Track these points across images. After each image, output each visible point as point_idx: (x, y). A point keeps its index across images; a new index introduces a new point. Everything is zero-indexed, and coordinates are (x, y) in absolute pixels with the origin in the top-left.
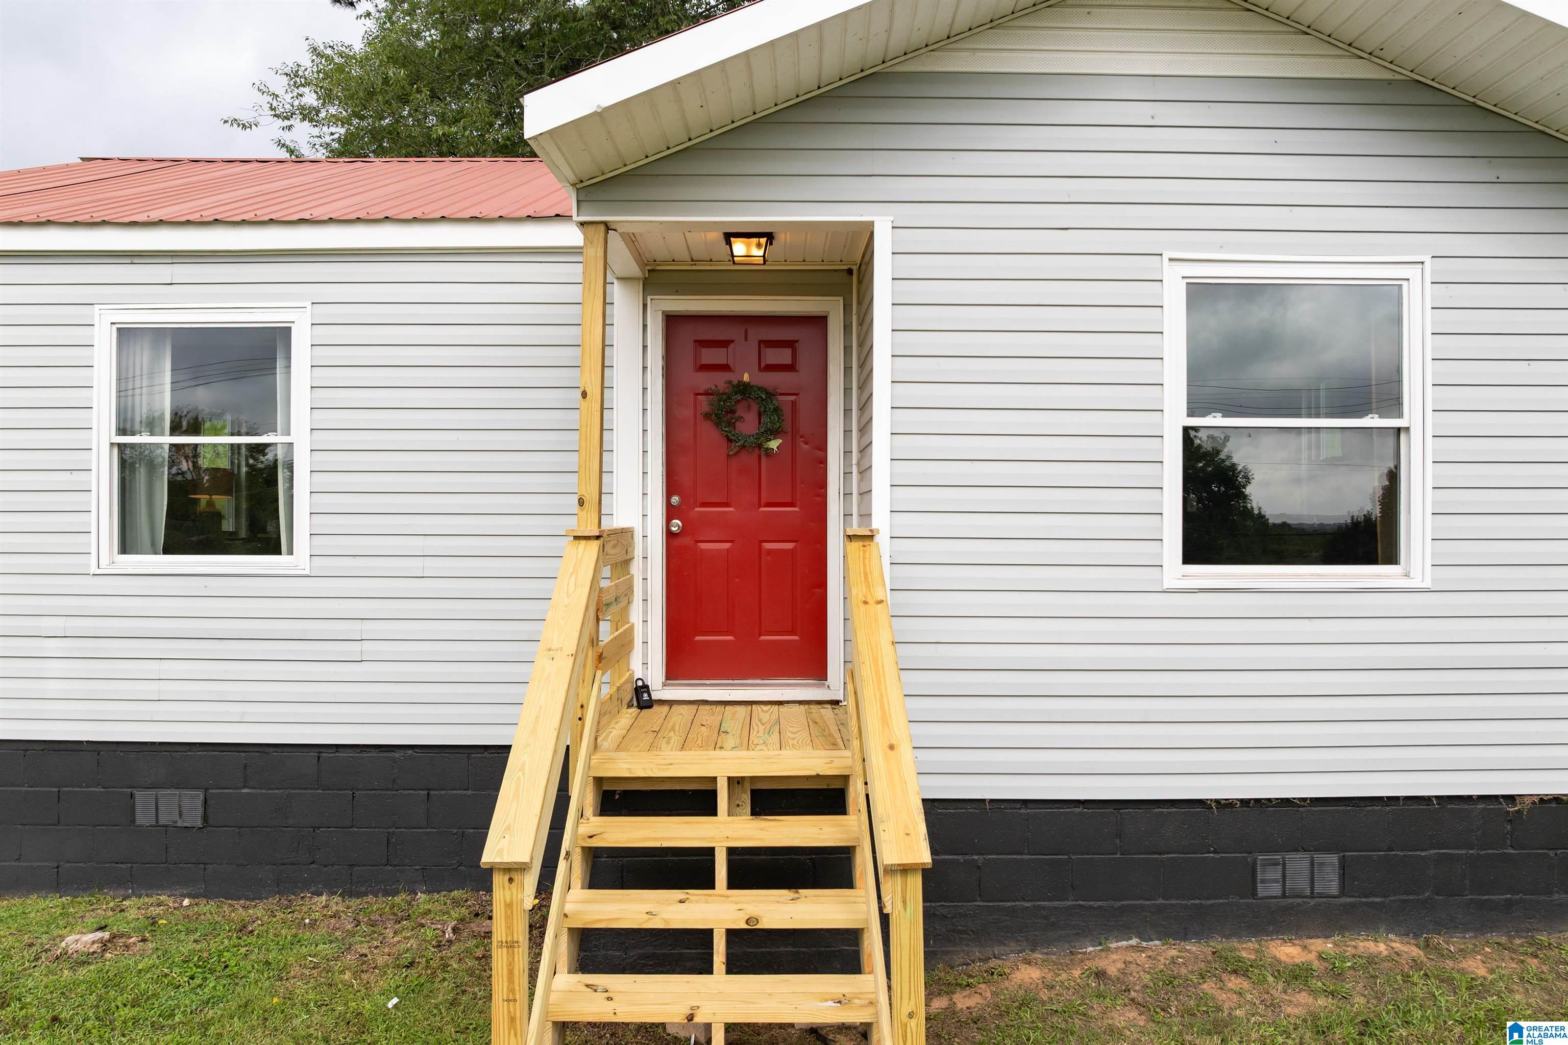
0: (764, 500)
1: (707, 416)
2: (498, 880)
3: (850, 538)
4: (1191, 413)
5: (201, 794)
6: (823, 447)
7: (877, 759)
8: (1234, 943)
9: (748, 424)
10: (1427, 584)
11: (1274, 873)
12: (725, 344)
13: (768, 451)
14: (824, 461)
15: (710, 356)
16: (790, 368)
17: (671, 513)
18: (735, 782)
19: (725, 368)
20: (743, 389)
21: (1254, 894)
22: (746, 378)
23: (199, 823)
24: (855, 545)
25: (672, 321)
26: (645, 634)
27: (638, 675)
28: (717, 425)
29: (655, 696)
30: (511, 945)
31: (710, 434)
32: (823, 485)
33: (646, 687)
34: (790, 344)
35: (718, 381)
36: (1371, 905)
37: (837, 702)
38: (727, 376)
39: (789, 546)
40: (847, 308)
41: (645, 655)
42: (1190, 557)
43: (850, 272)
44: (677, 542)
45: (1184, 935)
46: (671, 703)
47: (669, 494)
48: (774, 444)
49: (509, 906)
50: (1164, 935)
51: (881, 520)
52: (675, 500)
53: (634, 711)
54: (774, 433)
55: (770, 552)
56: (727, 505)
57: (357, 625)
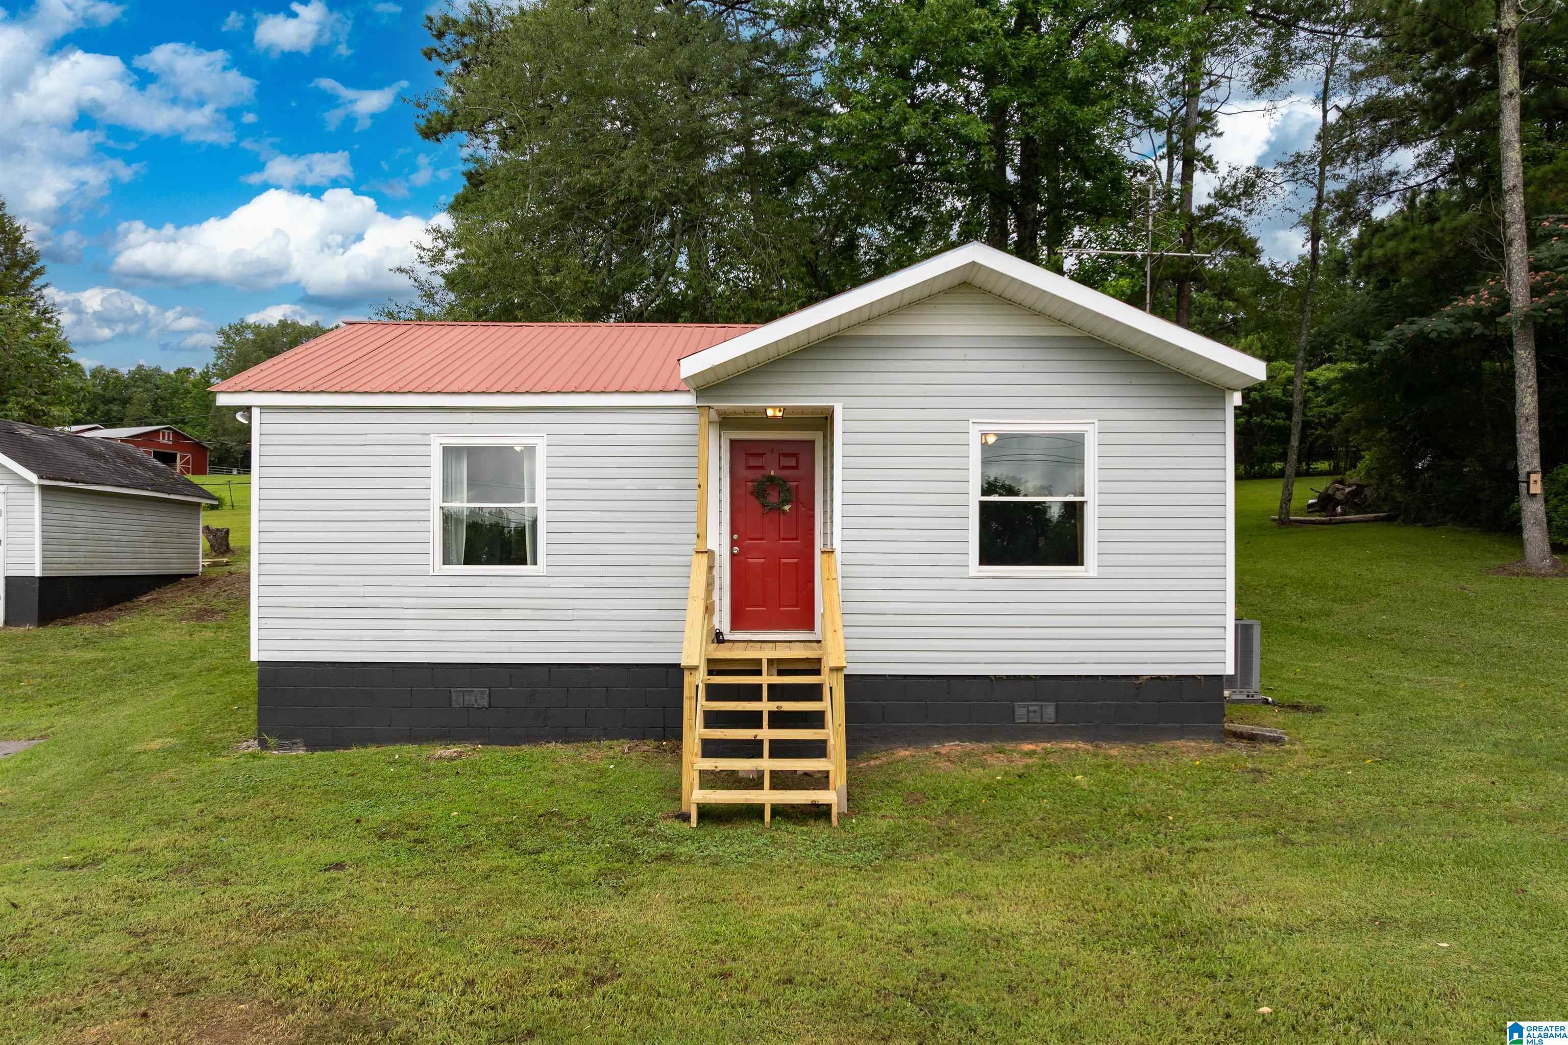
0: (782, 536)
1: (752, 493)
2: (686, 673)
3: (823, 552)
4: (983, 495)
5: (487, 690)
6: (812, 509)
7: (829, 635)
8: (1005, 744)
9: (773, 497)
10: (1095, 575)
11: (1024, 711)
12: (761, 455)
13: (784, 511)
14: (813, 516)
15: (753, 462)
16: (796, 468)
17: (733, 543)
18: (770, 661)
19: (762, 468)
20: (771, 479)
21: (1013, 721)
22: (772, 473)
23: (486, 705)
24: (825, 555)
25: (733, 442)
26: (720, 606)
27: (717, 627)
28: (758, 498)
29: (726, 638)
30: (690, 698)
31: (753, 502)
32: (813, 529)
33: (721, 633)
34: (795, 455)
35: (758, 474)
36: (1071, 727)
37: (819, 642)
38: (761, 472)
39: (795, 560)
40: (825, 437)
41: (720, 617)
42: (982, 563)
43: (826, 418)
44: (736, 558)
45: (979, 740)
46: (734, 641)
47: (732, 534)
48: (787, 508)
49: (690, 683)
50: (970, 740)
51: (837, 545)
52: (735, 537)
53: (715, 645)
54: (787, 502)
55: (784, 564)
56: (762, 539)
57: (572, 601)
